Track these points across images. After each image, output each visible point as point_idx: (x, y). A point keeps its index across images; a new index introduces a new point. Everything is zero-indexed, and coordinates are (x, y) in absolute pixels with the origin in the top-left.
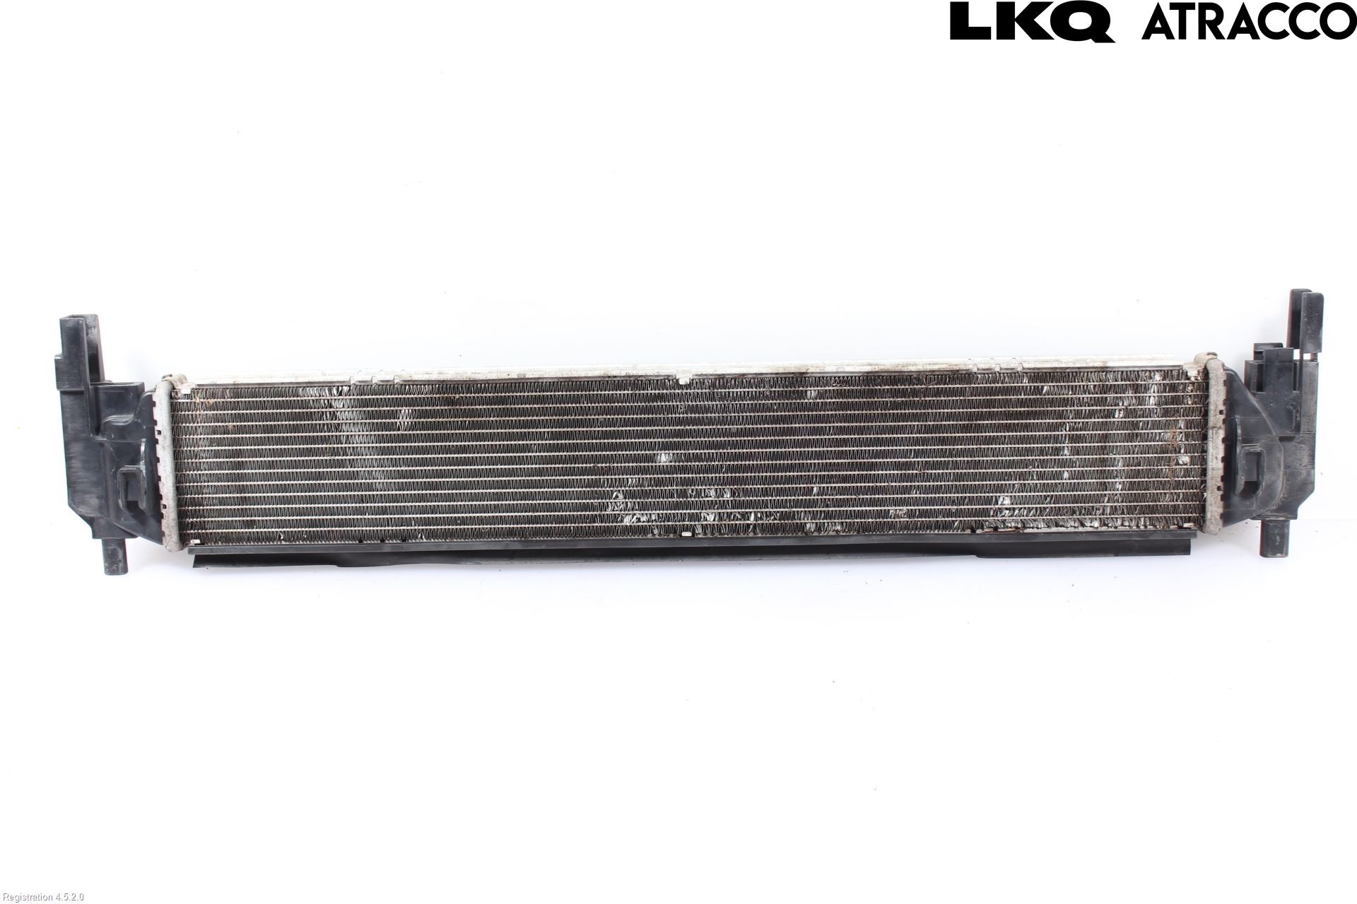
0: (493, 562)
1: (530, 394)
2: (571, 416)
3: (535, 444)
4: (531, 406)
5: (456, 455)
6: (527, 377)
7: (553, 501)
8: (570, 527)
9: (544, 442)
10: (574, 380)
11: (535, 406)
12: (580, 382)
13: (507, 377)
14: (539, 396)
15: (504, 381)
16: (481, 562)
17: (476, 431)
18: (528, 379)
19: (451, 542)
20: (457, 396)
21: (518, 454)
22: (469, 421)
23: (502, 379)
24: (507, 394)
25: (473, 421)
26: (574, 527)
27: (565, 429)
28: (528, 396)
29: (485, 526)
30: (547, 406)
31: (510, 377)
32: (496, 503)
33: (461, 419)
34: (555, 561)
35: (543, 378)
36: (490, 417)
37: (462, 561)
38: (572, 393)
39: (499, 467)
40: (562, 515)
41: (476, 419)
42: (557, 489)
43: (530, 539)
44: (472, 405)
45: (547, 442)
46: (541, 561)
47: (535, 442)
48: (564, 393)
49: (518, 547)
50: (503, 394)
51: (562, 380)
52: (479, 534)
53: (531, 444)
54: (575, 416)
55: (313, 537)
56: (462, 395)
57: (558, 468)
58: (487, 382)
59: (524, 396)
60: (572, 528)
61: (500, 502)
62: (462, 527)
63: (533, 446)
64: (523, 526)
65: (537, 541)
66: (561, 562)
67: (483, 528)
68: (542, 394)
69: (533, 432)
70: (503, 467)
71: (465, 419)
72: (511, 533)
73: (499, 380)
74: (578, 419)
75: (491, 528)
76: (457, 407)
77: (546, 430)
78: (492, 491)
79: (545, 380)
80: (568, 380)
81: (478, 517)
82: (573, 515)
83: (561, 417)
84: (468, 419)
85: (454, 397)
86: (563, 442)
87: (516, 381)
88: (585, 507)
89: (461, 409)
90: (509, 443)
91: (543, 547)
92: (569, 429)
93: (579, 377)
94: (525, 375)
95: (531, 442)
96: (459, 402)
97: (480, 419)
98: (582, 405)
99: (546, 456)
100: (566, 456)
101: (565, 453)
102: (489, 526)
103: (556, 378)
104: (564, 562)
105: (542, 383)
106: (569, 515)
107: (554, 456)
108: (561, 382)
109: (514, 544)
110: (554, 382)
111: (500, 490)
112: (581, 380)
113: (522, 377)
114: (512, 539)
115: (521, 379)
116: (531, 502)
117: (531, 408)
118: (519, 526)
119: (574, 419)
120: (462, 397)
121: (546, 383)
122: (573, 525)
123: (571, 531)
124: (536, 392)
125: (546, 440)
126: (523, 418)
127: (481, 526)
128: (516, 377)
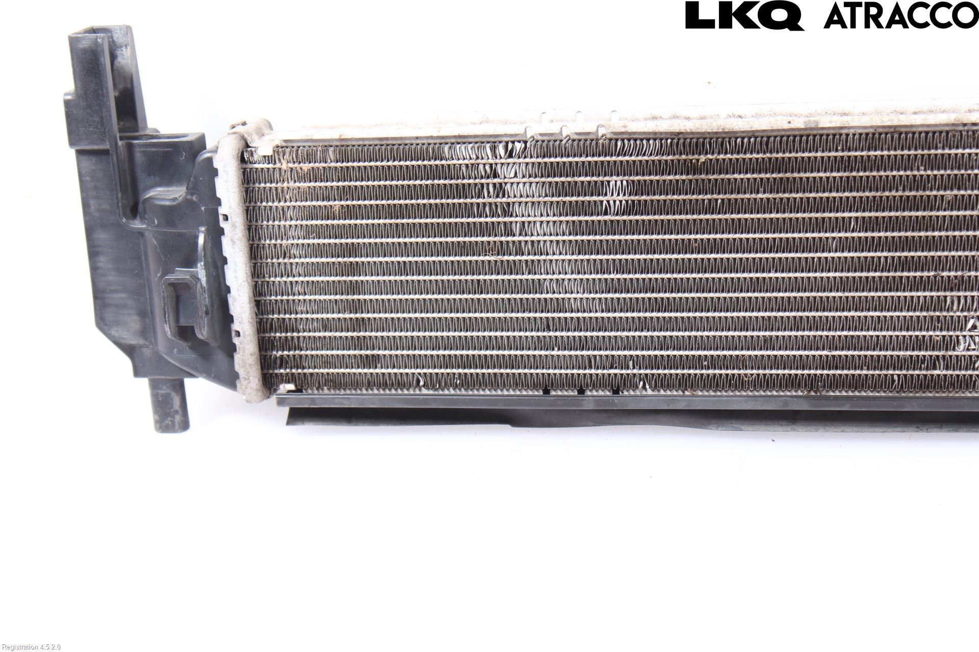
0: (763, 427)
1: (826, 154)
2: (897, 191)
3: (834, 238)
4: (828, 174)
5: (701, 256)
6: (821, 125)
7: (864, 333)
8: (892, 375)
9: (849, 235)
10: (903, 130)
11: (835, 174)
12: (914, 133)
13: (786, 126)
14: (842, 157)
15: (783, 133)
16: (743, 427)
17: (734, 216)
18: (823, 129)
19: (693, 396)
20: (703, 158)
21: (805, 255)
22: (723, 200)
23: (779, 130)
24: (787, 155)
25: (729, 200)
26: (899, 376)
27: (886, 214)
28: (822, 158)
29: (749, 372)
30: (854, 174)
31: (792, 126)
32: (768, 333)
33: (709, 196)
34: (866, 429)
35: (849, 128)
36: (758, 193)
37: (709, 424)
38: (899, 152)
39: (772, 275)
40: (879, 356)
41: (733, 196)
42: (871, 314)
43: (824, 393)
44: (727, 173)
45: (855, 234)
46: (842, 428)
47: (834, 235)
48: (885, 153)
49: (804, 406)
50: (780, 155)
51: (881, 130)
52: (738, 383)
53: (827, 238)
54: (904, 190)
55: (467, 382)
56: (710, 156)
57: (874, 277)
58: (753, 134)
59: (816, 158)
60: (896, 377)
61: (774, 333)
62: (711, 372)
63: (830, 241)
64: (812, 372)
65: (836, 398)
66: (876, 429)
67: (746, 375)
68: (846, 154)
69: (830, 218)
70: (779, 275)
71: (715, 196)
72: (792, 383)
73: (773, 131)
74: (908, 197)
75: (758, 375)
76: (703, 176)
77: (853, 214)
78: (761, 314)
79: (852, 131)
80: (892, 130)
81: (737, 356)
82: (898, 356)
83: (879, 194)
84: (721, 196)
85: (698, 160)
86: (882, 234)
87: (802, 132)
88: (920, 344)
89: (710, 180)
90: (790, 235)
91: (846, 408)
92: (893, 214)
93: (912, 126)
94: (817, 122)
95: (827, 235)
96: (708, 168)
97: (741, 196)
98: (915, 173)
99: (852, 258)
100: (886, 258)
101: (885, 254)
102: (754, 372)
103: (872, 127)
104: (881, 429)
105: (847, 135)
106: (892, 356)
107: (866, 258)
108: (880, 134)
109: (795, 399)
110: (867, 134)
111: (774, 314)
112: (914, 129)
113: (813, 126)
114: (794, 394)
115: (812, 129)
116: (825, 333)
117: (828, 178)
118: (806, 372)
119: (901, 197)
120: (711, 160)
121: (854, 135)
122: (898, 372)
123: (893, 381)
124: (837, 150)
125: (853, 231)
126: (813, 195)
127: (742, 372)
128: (803, 126)
